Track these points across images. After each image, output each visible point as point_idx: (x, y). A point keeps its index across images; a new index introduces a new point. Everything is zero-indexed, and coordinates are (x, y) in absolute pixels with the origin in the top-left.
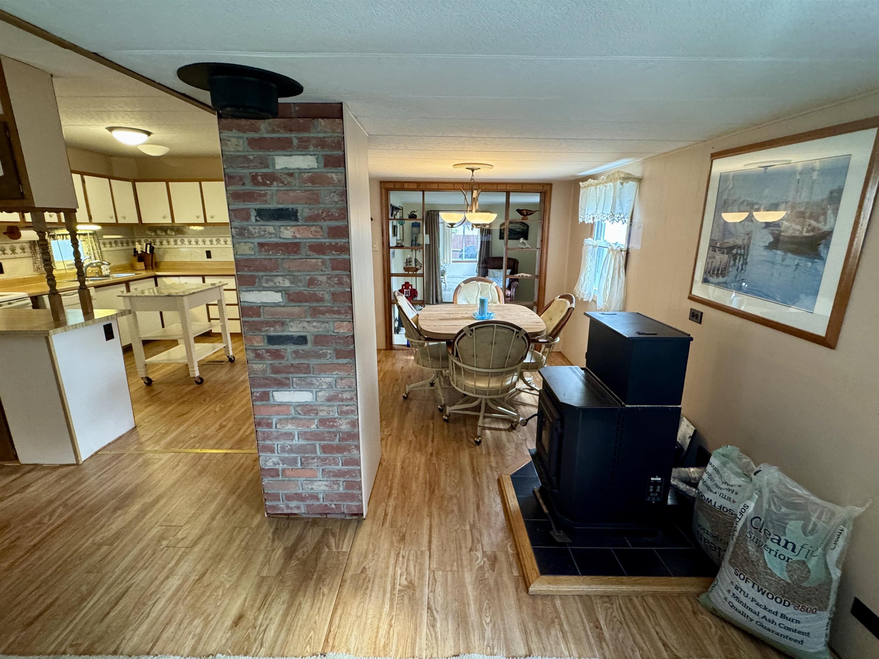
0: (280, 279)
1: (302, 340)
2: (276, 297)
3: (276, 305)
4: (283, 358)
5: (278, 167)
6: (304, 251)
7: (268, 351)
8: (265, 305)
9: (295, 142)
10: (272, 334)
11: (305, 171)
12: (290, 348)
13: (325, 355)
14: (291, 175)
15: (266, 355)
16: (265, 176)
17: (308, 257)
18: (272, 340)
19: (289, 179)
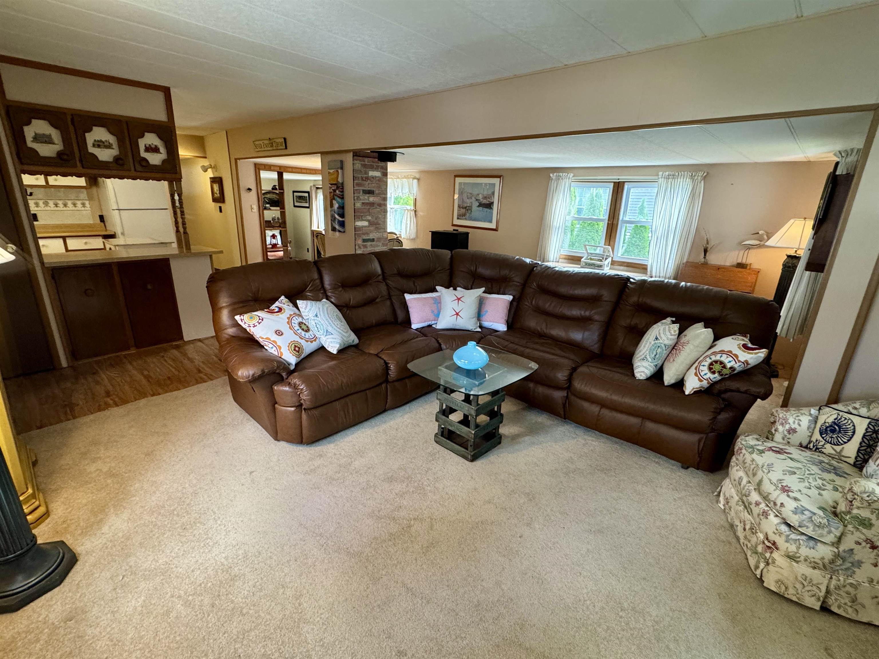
0: (368, 216)
1: (373, 240)
2: (366, 223)
3: (365, 227)
4: (367, 248)
5: (370, 175)
6: (376, 205)
7: (363, 245)
8: (363, 227)
9: (375, 166)
10: (364, 238)
11: (378, 177)
12: (369, 243)
13: (379, 246)
14: (373, 178)
15: (362, 247)
16: (366, 178)
17: (376, 208)
18: (364, 241)
19: (372, 179)
